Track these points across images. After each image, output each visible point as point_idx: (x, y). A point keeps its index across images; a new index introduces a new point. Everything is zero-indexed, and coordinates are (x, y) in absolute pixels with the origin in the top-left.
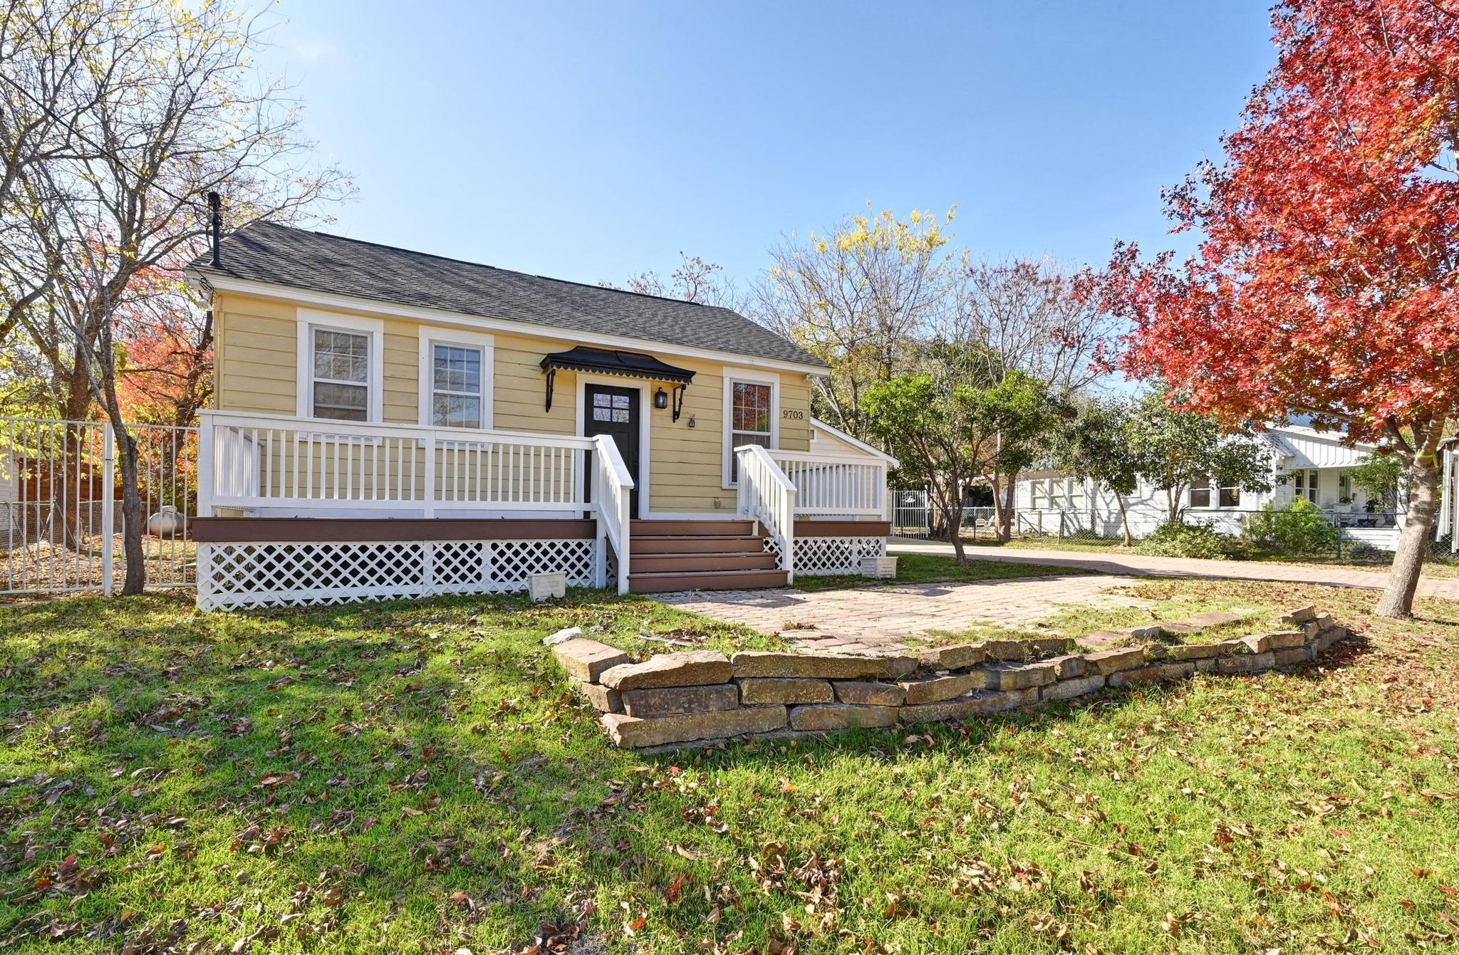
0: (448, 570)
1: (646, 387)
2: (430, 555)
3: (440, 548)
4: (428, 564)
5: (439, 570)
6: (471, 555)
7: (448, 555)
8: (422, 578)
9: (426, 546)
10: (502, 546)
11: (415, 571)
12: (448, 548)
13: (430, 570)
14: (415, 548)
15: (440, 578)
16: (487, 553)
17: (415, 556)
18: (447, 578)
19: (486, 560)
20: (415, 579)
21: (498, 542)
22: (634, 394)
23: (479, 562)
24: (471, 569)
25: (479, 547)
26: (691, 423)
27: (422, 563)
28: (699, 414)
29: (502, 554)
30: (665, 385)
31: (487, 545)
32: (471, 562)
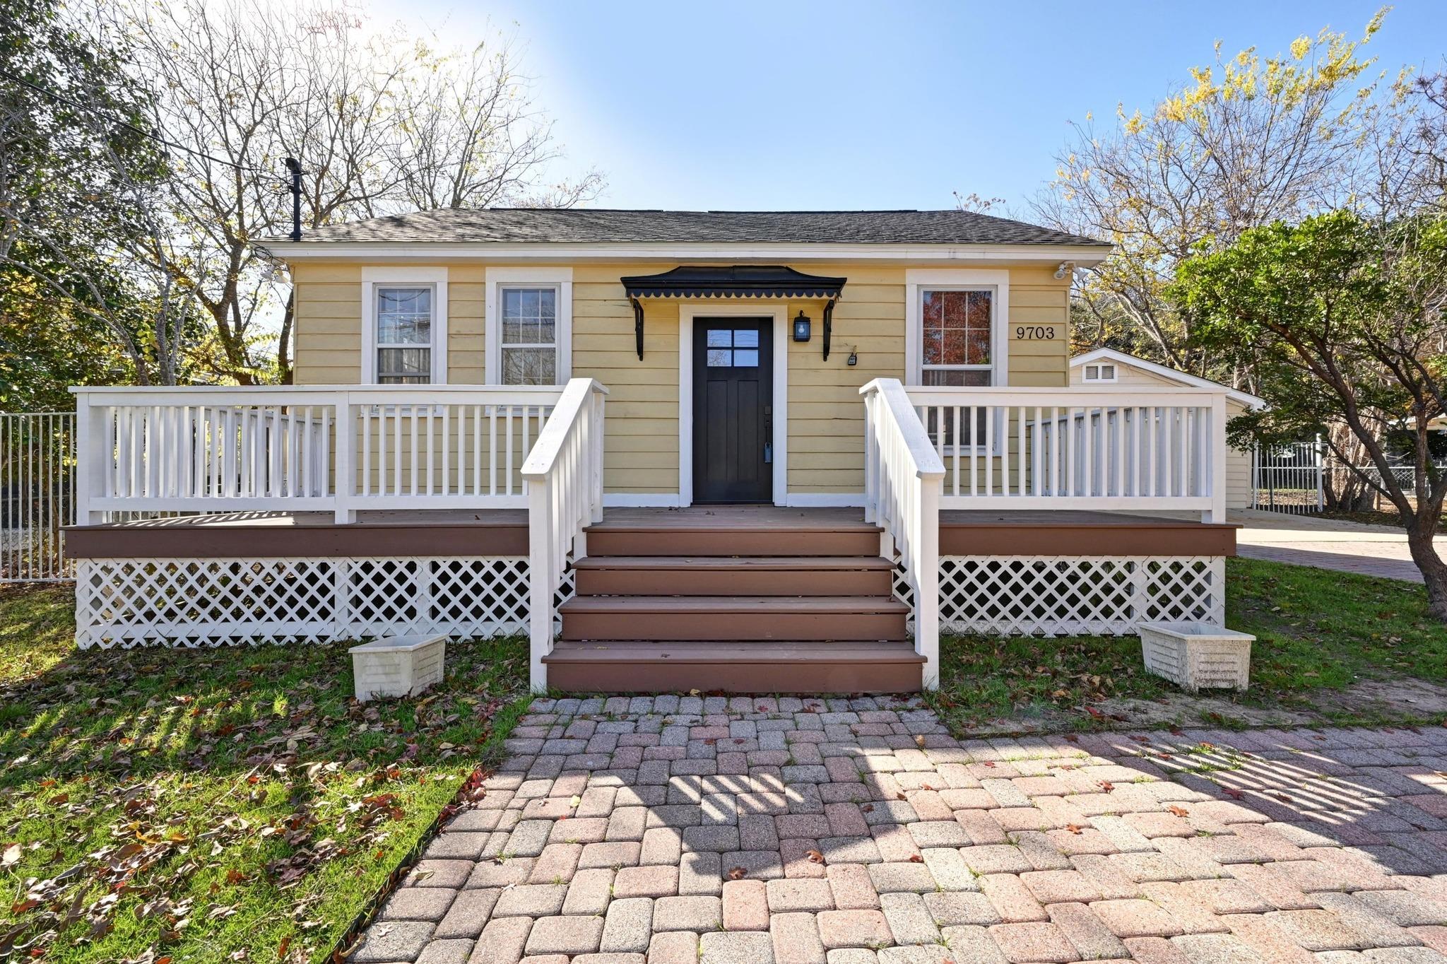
0: (367, 602)
1: (779, 310)
2: (343, 579)
3: (357, 568)
4: (342, 591)
5: (357, 602)
6: (401, 578)
7: (367, 579)
8: (334, 613)
9: (338, 565)
10: (445, 567)
11: (323, 602)
12: (367, 568)
13: (343, 601)
14: (324, 568)
15: (357, 613)
16: (423, 577)
17: (323, 579)
18: (367, 613)
19: (423, 589)
20: (324, 613)
21: (439, 560)
22: (764, 326)
23: (412, 590)
24: (401, 601)
25: (412, 567)
26: (853, 360)
27: (333, 590)
28: (862, 345)
29: (444, 578)
30: (810, 305)
31: (423, 563)
32: (401, 590)
